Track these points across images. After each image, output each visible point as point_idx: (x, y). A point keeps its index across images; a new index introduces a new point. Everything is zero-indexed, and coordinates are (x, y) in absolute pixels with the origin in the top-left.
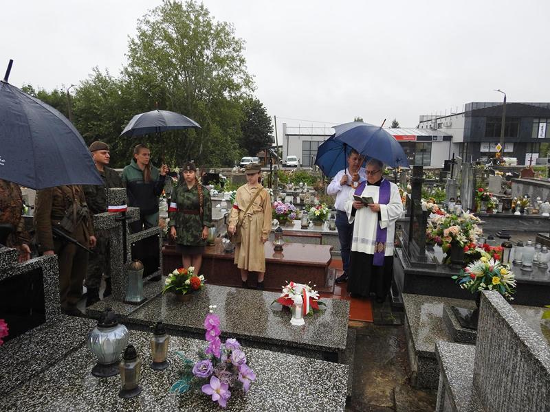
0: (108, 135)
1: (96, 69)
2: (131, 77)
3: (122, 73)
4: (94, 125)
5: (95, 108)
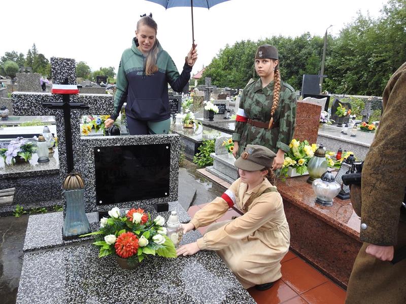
0: (357, 67)
1: (359, 12)
2: (389, 14)
3: (381, 11)
4: (346, 59)
5: (351, 46)
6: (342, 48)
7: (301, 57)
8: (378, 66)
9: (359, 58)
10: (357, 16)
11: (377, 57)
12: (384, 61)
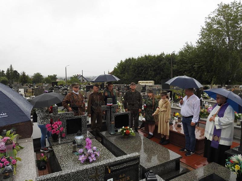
1: (187, 43)
2: (201, 44)
3: (196, 43)
4: (184, 66)
6: (181, 60)
7: (161, 65)
8: (199, 69)
9: (189, 65)
10: (186, 45)
11: (198, 64)
12: (202, 66)
